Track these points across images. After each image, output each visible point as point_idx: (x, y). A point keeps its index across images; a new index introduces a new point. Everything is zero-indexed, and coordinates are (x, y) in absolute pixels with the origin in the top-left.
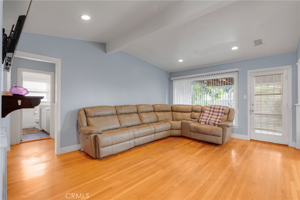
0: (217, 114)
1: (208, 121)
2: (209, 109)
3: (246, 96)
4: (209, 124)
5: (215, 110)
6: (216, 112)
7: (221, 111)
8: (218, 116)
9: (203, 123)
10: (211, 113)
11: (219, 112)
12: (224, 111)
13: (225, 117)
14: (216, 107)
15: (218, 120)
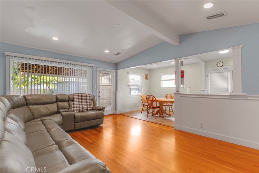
0: (85, 101)
1: (81, 108)
2: (77, 97)
3: (96, 86)
4: (83, 111)
5: (83, 98)
7: (88, 98)
8: (87, 102)
9: (77, 111)
10: (80, 100)
11: (87, 99)
12: (90, 98)
13: (92, 103)
14: (83, 95)
15: (89, 106)
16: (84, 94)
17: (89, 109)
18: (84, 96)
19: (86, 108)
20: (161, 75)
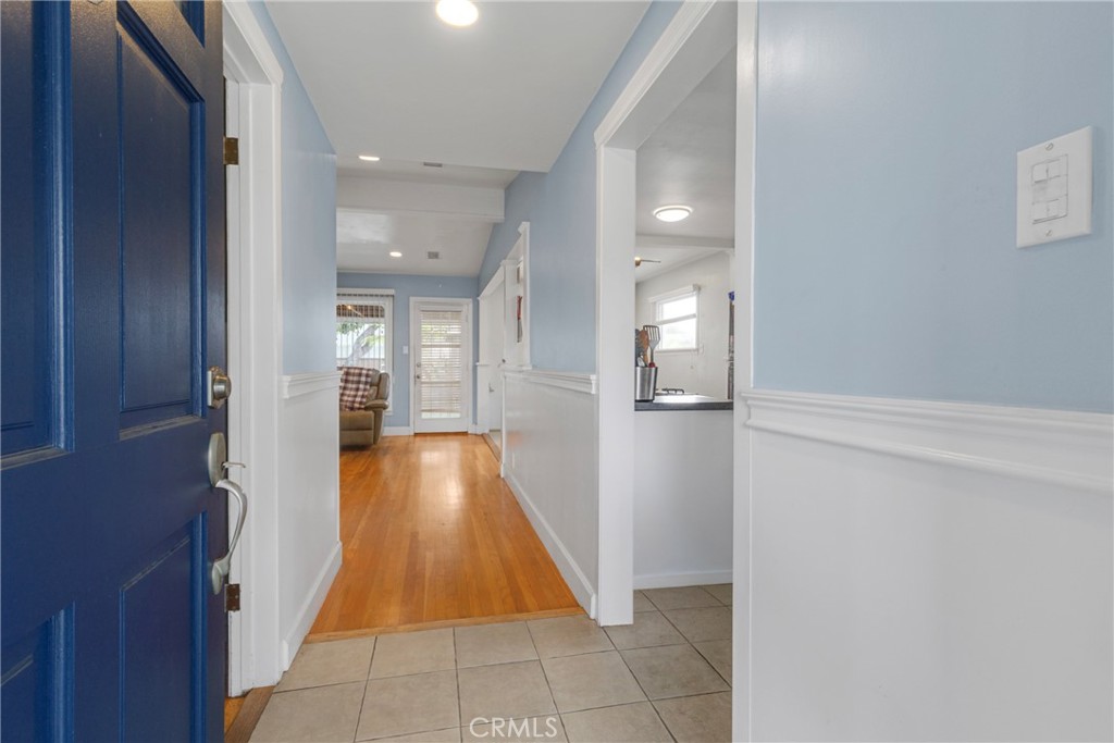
0: (354, 386)
3: (407, 347)
6: (353, 382)
7: (363, 379)
8: (357, 389)
11: (359, 382)
12: (369, 380)
13: (372, 391)
14: (352, 371)
15: (358, 399)
16: (355, 368)
17: (357, 405)
18: (354, 375)
19: (348, 404)
20: (655, 303)
